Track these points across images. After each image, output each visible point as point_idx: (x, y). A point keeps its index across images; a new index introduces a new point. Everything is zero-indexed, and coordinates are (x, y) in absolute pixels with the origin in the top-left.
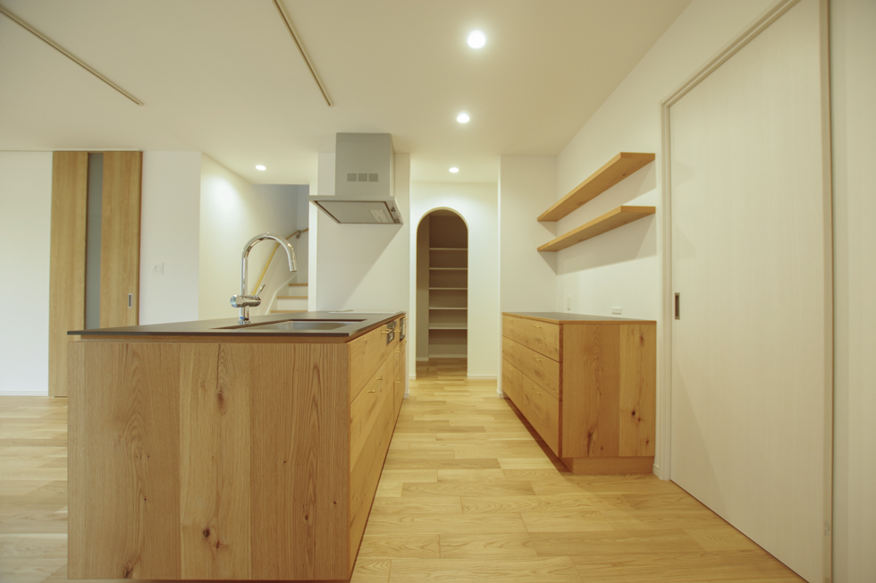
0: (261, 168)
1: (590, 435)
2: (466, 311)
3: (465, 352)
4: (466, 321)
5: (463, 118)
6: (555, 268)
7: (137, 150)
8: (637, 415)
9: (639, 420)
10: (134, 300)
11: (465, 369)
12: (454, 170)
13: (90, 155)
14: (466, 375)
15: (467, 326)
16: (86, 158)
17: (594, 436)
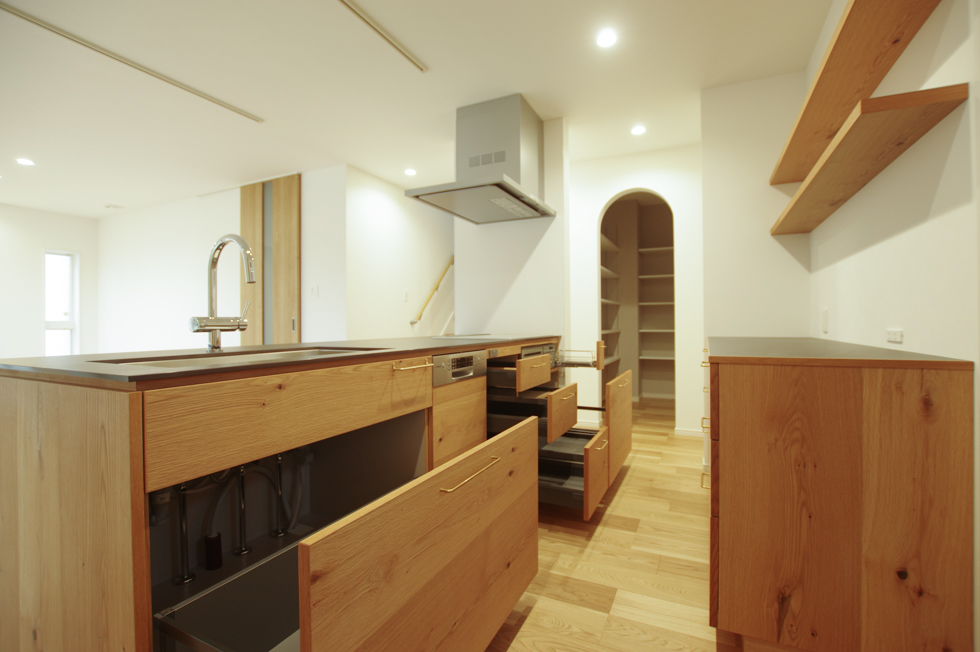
0: (410, 172)
1: (783, 600)
2: (672, 335)
3: (672, 391)
4: (672, 348)
5: (607, 38)
6: (808, 262)
7: (295, 172)
8: (912, 580)
9: (920, 593)
10: (298, 325)
11: (672, 418)
12: (639, 130)
13: (264, 185)
14: (673, 427)
15: (673, 355)
16: (261, 188)
17: (795, 604)
